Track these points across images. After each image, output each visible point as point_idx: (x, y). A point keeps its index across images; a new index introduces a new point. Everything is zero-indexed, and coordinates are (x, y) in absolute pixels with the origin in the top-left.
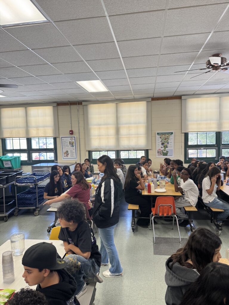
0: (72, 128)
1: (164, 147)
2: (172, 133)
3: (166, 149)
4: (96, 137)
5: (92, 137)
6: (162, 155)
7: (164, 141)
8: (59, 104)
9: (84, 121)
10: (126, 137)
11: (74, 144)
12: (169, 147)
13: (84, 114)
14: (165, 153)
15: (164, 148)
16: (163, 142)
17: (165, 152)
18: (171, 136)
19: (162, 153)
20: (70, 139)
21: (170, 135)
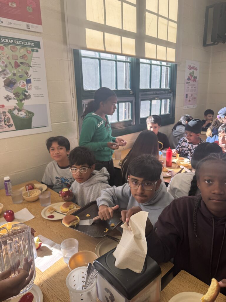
1: (17, 95)
2: (37, 45)
3: (26, 102)
6: (13, 128)
7: (14, 75)
12: (32, 96)
14: (22, 119)
15: (16, 101)
16: (10, 75)
17: (22, 114)
18: (35, 54)
19: (12, 122)
21: (30, 49)
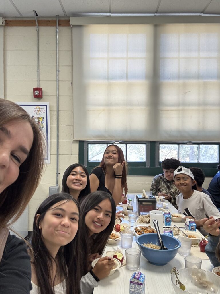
0: (41, 82)
4: (102, 108)
5: (91, 108)
8: (10, 21)
9: (72, 66)
10: (176, 110)
11: (45, 124)
13: (72, 51)
20: (35, 111)
